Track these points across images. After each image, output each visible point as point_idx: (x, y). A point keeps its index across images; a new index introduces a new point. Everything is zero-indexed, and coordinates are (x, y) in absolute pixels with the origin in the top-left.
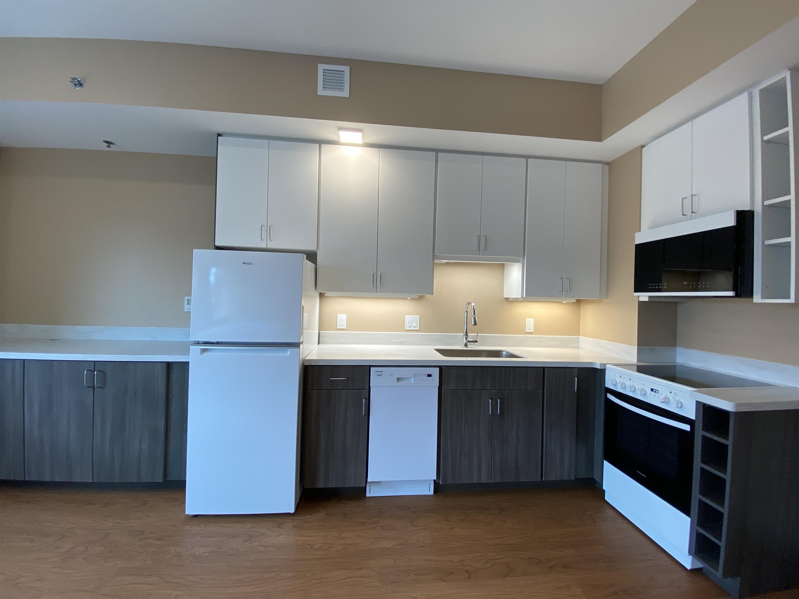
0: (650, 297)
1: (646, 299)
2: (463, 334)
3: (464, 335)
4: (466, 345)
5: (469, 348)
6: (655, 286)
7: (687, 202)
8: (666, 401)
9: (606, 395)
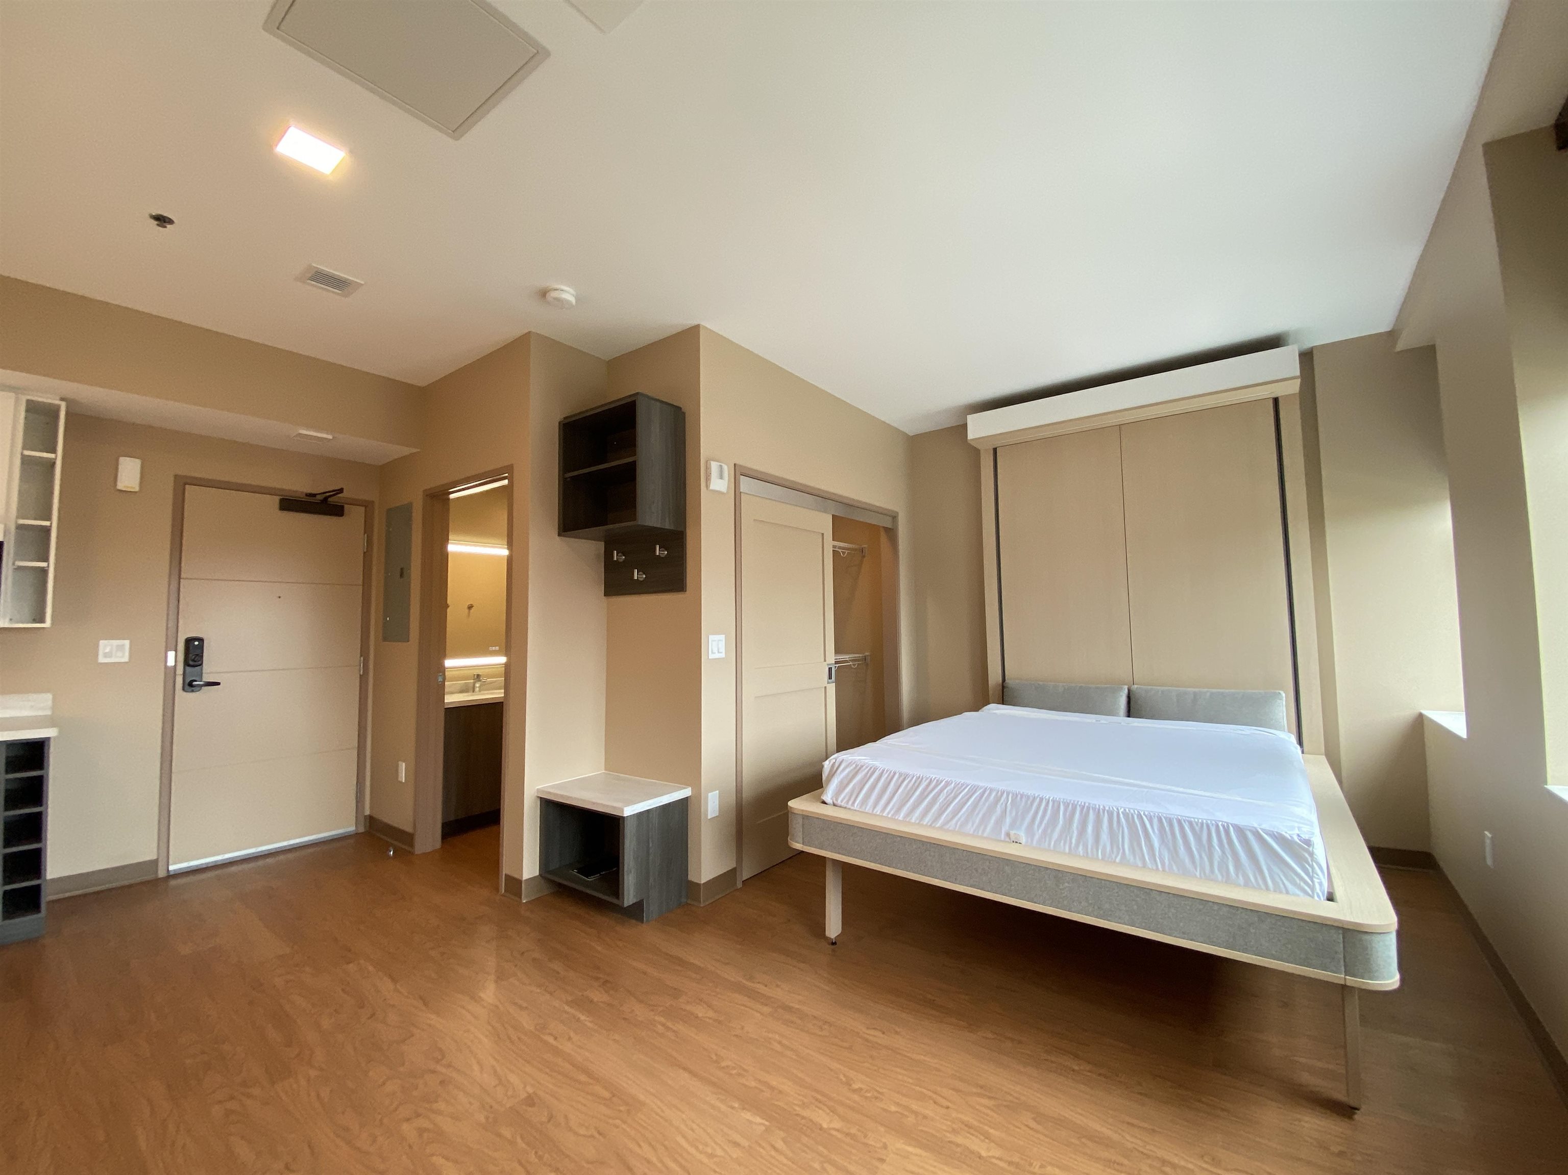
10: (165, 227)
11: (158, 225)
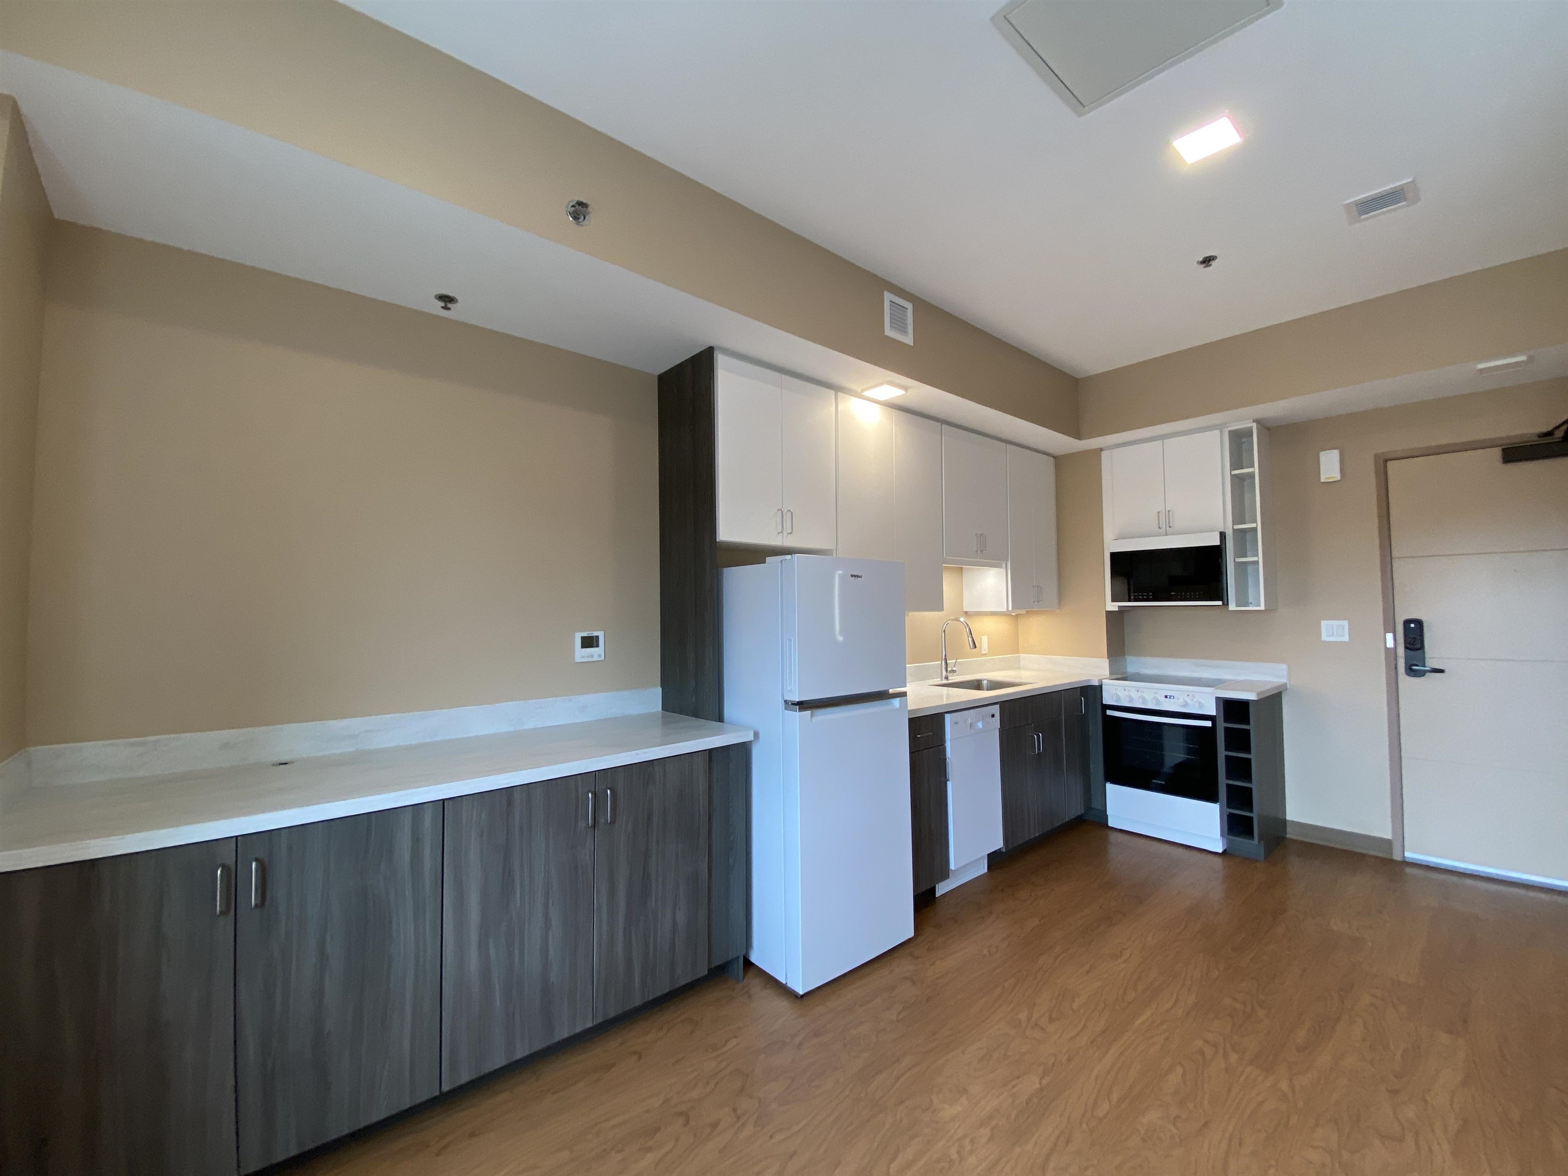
0: (1119, 607)
1: (1117, 609)
2: (940, 662)
3: (942, 663)
4: (947, 678)
5: (950, 680)
6: (1139, 595)
7: (1162, 517)
8: (1186, 705)
9: (1105, 712)
10: (1211, 265)
11: (1204, 267)
